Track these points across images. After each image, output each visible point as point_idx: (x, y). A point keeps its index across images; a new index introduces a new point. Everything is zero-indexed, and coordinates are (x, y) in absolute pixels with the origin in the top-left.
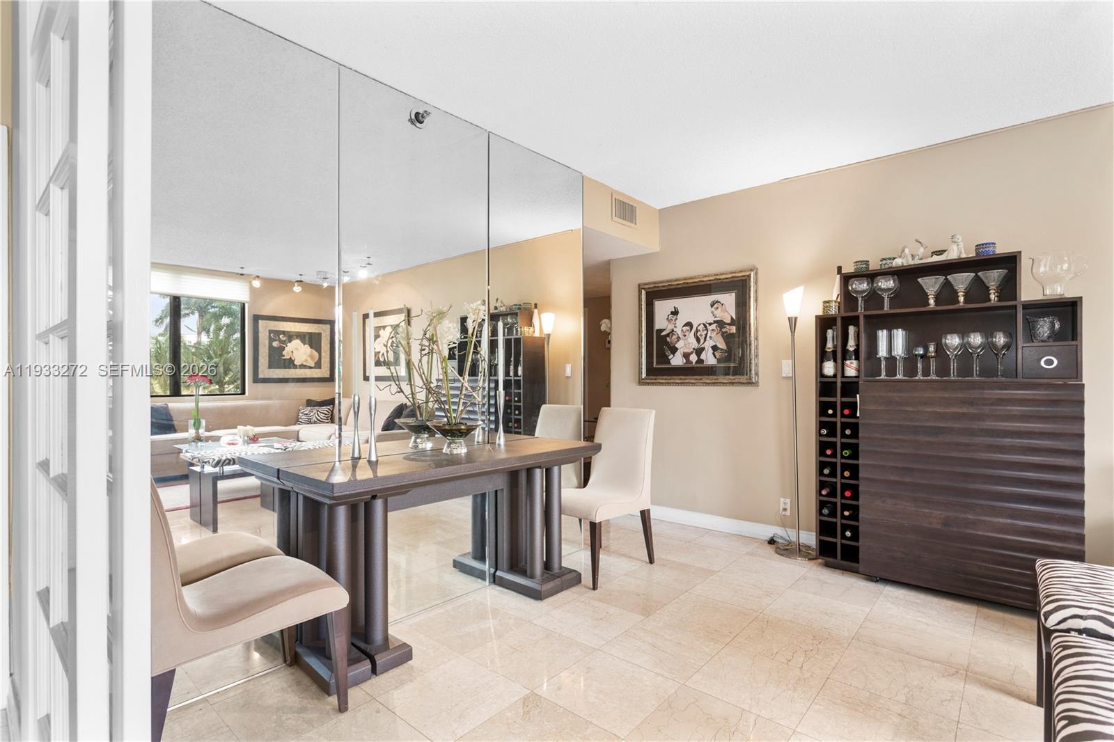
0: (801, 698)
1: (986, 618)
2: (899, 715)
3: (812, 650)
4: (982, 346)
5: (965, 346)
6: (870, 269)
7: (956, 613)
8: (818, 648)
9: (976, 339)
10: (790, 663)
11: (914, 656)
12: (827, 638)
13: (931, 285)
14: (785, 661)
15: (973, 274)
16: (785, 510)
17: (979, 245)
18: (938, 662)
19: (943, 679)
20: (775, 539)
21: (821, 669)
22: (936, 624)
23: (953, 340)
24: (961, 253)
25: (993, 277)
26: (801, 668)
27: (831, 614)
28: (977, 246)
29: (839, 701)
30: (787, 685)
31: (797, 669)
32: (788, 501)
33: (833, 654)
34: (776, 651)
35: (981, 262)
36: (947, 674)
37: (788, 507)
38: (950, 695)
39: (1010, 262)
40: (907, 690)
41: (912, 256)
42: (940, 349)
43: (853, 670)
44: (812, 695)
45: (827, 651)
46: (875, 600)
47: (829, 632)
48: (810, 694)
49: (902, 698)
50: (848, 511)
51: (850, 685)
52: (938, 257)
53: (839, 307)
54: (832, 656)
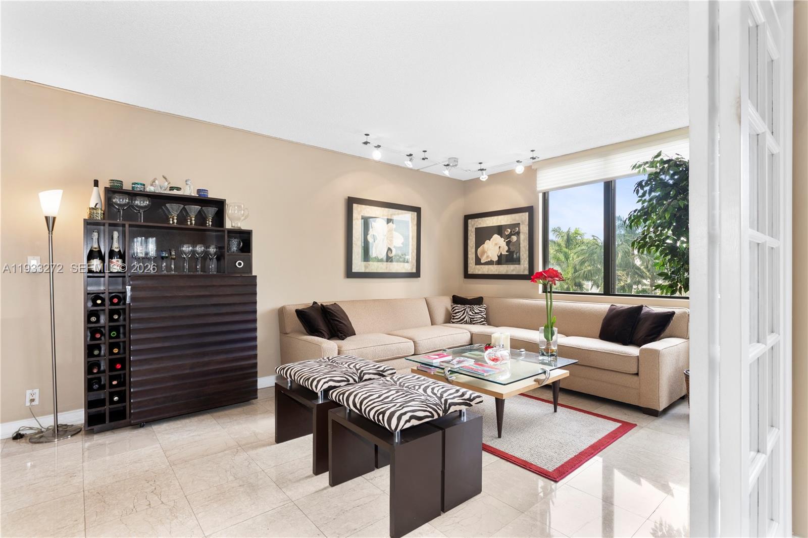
0: (186, 518)
1: (219, 417)
2: (240, 486)
3: (155, 489)
4: (202, 252)
5: (193, 252)
6: (124, 188)
7: (204, 422)
8: (158, 485)
9: (199, 249)
10: (152, 505)
11: (212, 454)
12: (156, 476)
13: (174, 210)
14: (147, 507)
15: (200, 207)
16: (32, 400)
17: (201, 190)
18: (225, 450)
19: (236, 457)
20: (22, 432)
21: (176, 494)
22: (202, 433)
23: (187, 248)
24: (191, 192)
25: (211, 211)
26: (162, 503)
27: (139, 460)
28: (198, 190)
29: (206, 503)
30: (168, 518)
31: (161, 505)
32: (37, 391)
33: (171, 482)
34: (132, 506)
35: (202, 200)
36: (235, 454)
37: (37, 397)
38: (247, 461)
39: (220, 205)
40: (229, 472)
41: (160, 187)
42: (179, 253)
43: (193, 482)
44: (188, 510)
45: (165, 482)
46: (155, 437)
47: (152, 472)
48: (187, 511)
49: (231, 478)
50: (115, 380)
51: (202, 491)
52: (178, 191)
53: (104, 214)
54: (172, 483)
